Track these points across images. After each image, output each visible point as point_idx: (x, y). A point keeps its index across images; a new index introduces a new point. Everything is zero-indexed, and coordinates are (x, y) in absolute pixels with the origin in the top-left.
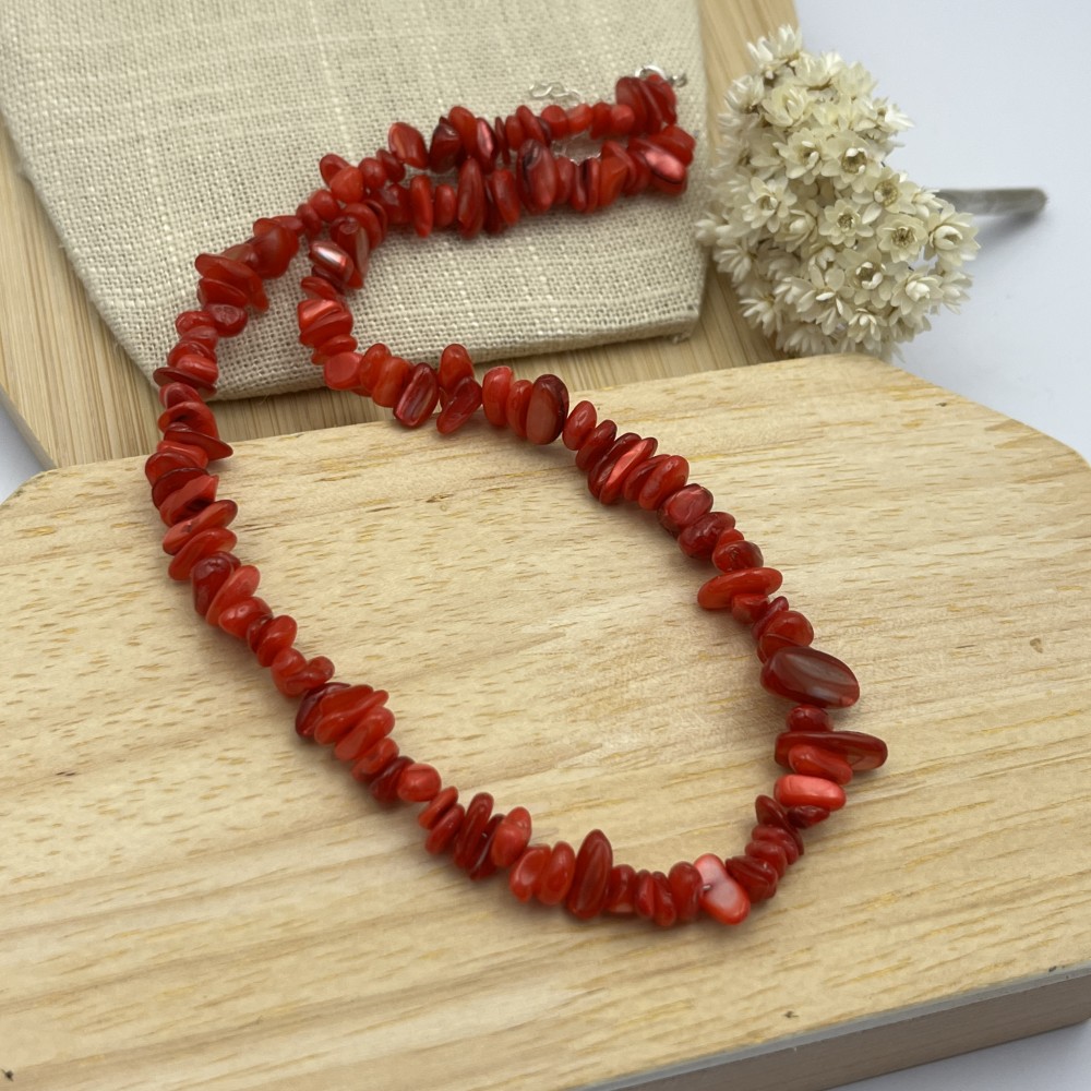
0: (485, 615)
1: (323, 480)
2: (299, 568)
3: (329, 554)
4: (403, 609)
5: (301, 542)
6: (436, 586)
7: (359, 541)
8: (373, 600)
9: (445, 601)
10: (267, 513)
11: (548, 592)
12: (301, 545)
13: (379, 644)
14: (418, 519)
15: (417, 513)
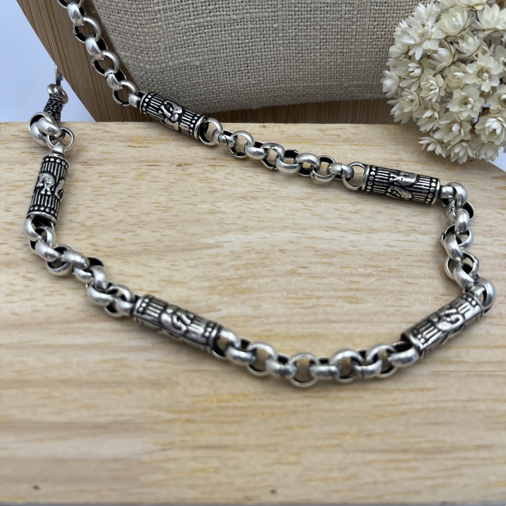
0: (185, 228)
1: (130, 146)
2: (101, 188)
3: (117, 183)
4: (144, 218)
5: (107, 175)
6: (166, 209)
7: (135, 179)
8: (130, 210)
9: (167, 218)
10: (96, 158)
11: (223, 223)
12: (106, 176)
13: (125, 233)
14: (169, 173)
15: (169, 171)
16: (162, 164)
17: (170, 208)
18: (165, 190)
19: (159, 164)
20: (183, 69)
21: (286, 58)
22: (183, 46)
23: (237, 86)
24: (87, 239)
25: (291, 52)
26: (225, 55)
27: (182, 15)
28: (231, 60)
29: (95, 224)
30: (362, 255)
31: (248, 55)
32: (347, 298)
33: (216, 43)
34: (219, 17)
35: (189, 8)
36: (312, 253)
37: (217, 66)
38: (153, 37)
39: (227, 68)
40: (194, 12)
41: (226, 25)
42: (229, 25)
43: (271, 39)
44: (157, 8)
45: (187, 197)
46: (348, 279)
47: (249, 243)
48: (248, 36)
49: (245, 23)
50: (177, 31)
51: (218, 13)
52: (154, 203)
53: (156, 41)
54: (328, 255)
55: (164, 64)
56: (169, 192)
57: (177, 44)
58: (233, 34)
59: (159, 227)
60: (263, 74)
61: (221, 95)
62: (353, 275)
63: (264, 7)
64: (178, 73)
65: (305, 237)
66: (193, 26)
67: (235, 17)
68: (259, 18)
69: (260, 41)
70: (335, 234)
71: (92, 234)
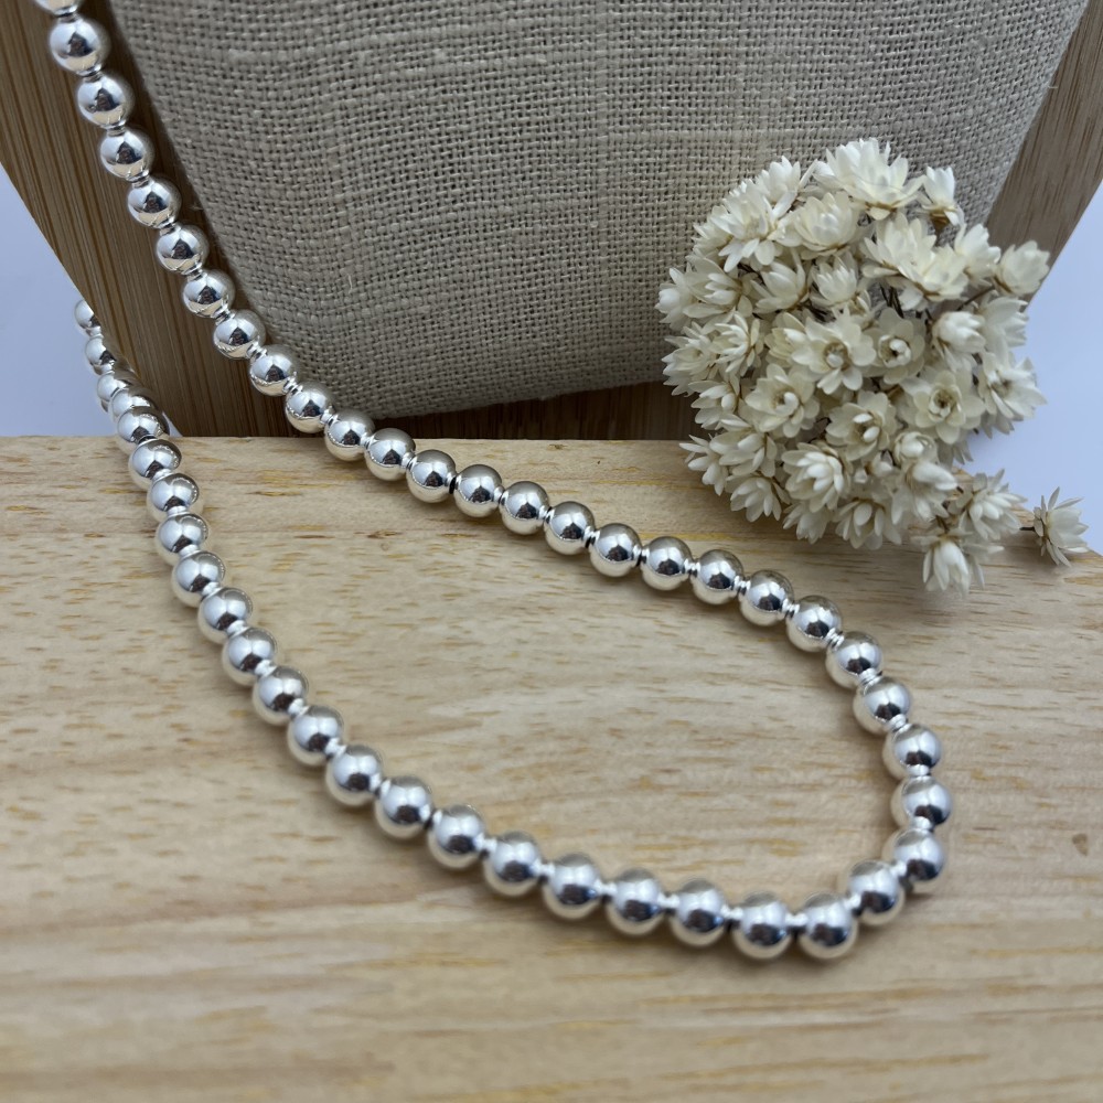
1: (258, 493)
6: (346, 638)
7: (273, 570)
9: (349, 658)
11: (477, 667)
14: (351, 555)
15: (352, 549)
16: (335, 534)
17: (357, 636)
18: (344, 594)
19: (328, 534)
20: (393, 322)
21: (613, 291)
22: (394, 274)
23: (508, 354)
24: (163, 713)
25: (623, 277)
26: (485, 289)
27: (393, 209)
28: (497, 299)
29: (181, 676)
30: (795, 739)
31: (534, 288)
32: (771, 842)
33: (466, 264)
34: (473, 211)
35: (409, 194)
36: (685, 737)
37: (468, 313)
38: (328, 257)
39: (488, 316)
40: (419, 201)
41: (489, 227)
42: (495, 226)
43: (584, 252)
44: (339, 196)
45: (395, 610)
46: (769, 797)
47: (541, 714)
48: (534, 248)
49: (530, 221)
50: (383, 244)
51: (472, 203)
52: (317, 624)
53: (335, 264)
54: (719, 739)
55: (350, 314)
56: (353, 598)
57: (380, 269)
58: (503, 246)
59: (332, 682)
60: (566, 326)
61: (475, 373)
62: (779, 787)
63: (569, 187)
64: (382, 331)
65: (665, 699)
66: (417, 231)
67: (508, 209)
68: (559, 209)
69: (561, 258)
70: (734, 691)
71: (175, 702)
